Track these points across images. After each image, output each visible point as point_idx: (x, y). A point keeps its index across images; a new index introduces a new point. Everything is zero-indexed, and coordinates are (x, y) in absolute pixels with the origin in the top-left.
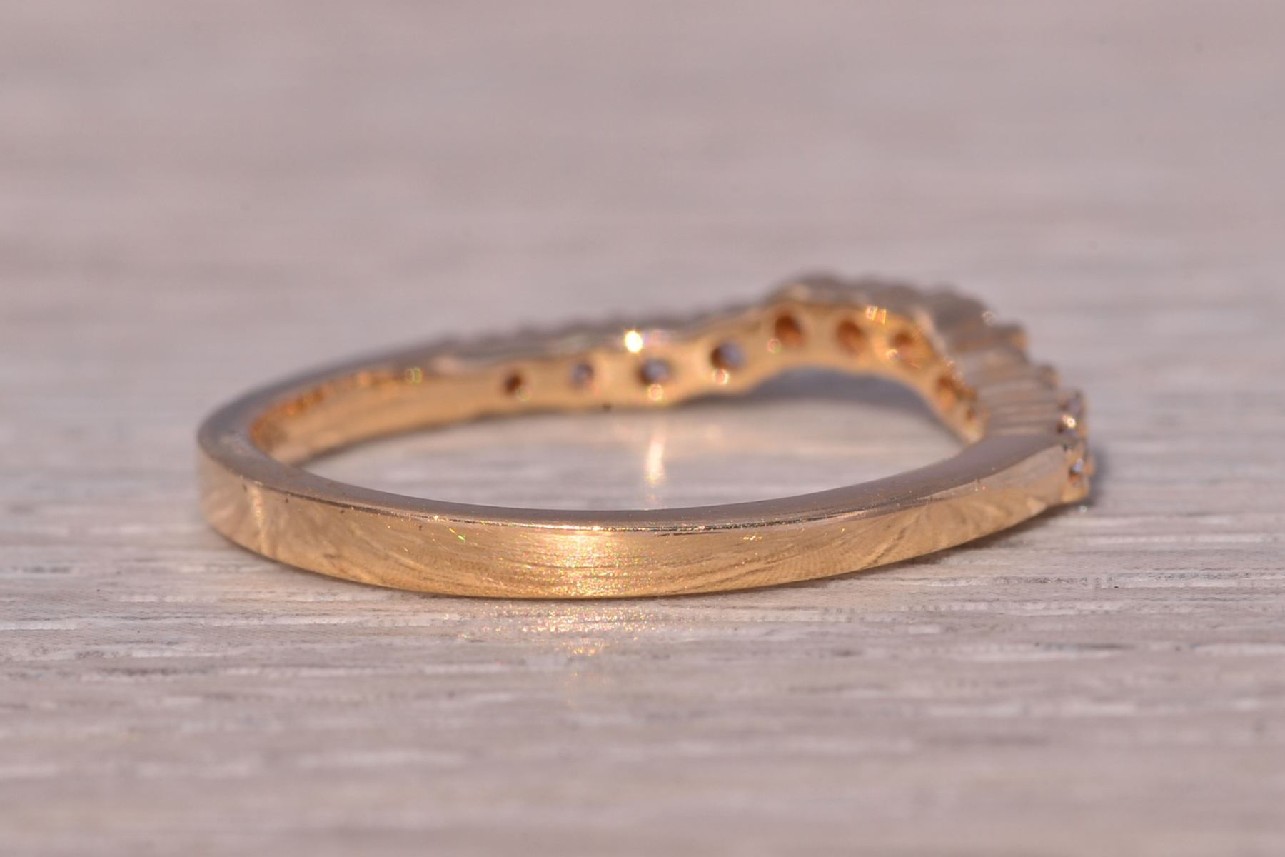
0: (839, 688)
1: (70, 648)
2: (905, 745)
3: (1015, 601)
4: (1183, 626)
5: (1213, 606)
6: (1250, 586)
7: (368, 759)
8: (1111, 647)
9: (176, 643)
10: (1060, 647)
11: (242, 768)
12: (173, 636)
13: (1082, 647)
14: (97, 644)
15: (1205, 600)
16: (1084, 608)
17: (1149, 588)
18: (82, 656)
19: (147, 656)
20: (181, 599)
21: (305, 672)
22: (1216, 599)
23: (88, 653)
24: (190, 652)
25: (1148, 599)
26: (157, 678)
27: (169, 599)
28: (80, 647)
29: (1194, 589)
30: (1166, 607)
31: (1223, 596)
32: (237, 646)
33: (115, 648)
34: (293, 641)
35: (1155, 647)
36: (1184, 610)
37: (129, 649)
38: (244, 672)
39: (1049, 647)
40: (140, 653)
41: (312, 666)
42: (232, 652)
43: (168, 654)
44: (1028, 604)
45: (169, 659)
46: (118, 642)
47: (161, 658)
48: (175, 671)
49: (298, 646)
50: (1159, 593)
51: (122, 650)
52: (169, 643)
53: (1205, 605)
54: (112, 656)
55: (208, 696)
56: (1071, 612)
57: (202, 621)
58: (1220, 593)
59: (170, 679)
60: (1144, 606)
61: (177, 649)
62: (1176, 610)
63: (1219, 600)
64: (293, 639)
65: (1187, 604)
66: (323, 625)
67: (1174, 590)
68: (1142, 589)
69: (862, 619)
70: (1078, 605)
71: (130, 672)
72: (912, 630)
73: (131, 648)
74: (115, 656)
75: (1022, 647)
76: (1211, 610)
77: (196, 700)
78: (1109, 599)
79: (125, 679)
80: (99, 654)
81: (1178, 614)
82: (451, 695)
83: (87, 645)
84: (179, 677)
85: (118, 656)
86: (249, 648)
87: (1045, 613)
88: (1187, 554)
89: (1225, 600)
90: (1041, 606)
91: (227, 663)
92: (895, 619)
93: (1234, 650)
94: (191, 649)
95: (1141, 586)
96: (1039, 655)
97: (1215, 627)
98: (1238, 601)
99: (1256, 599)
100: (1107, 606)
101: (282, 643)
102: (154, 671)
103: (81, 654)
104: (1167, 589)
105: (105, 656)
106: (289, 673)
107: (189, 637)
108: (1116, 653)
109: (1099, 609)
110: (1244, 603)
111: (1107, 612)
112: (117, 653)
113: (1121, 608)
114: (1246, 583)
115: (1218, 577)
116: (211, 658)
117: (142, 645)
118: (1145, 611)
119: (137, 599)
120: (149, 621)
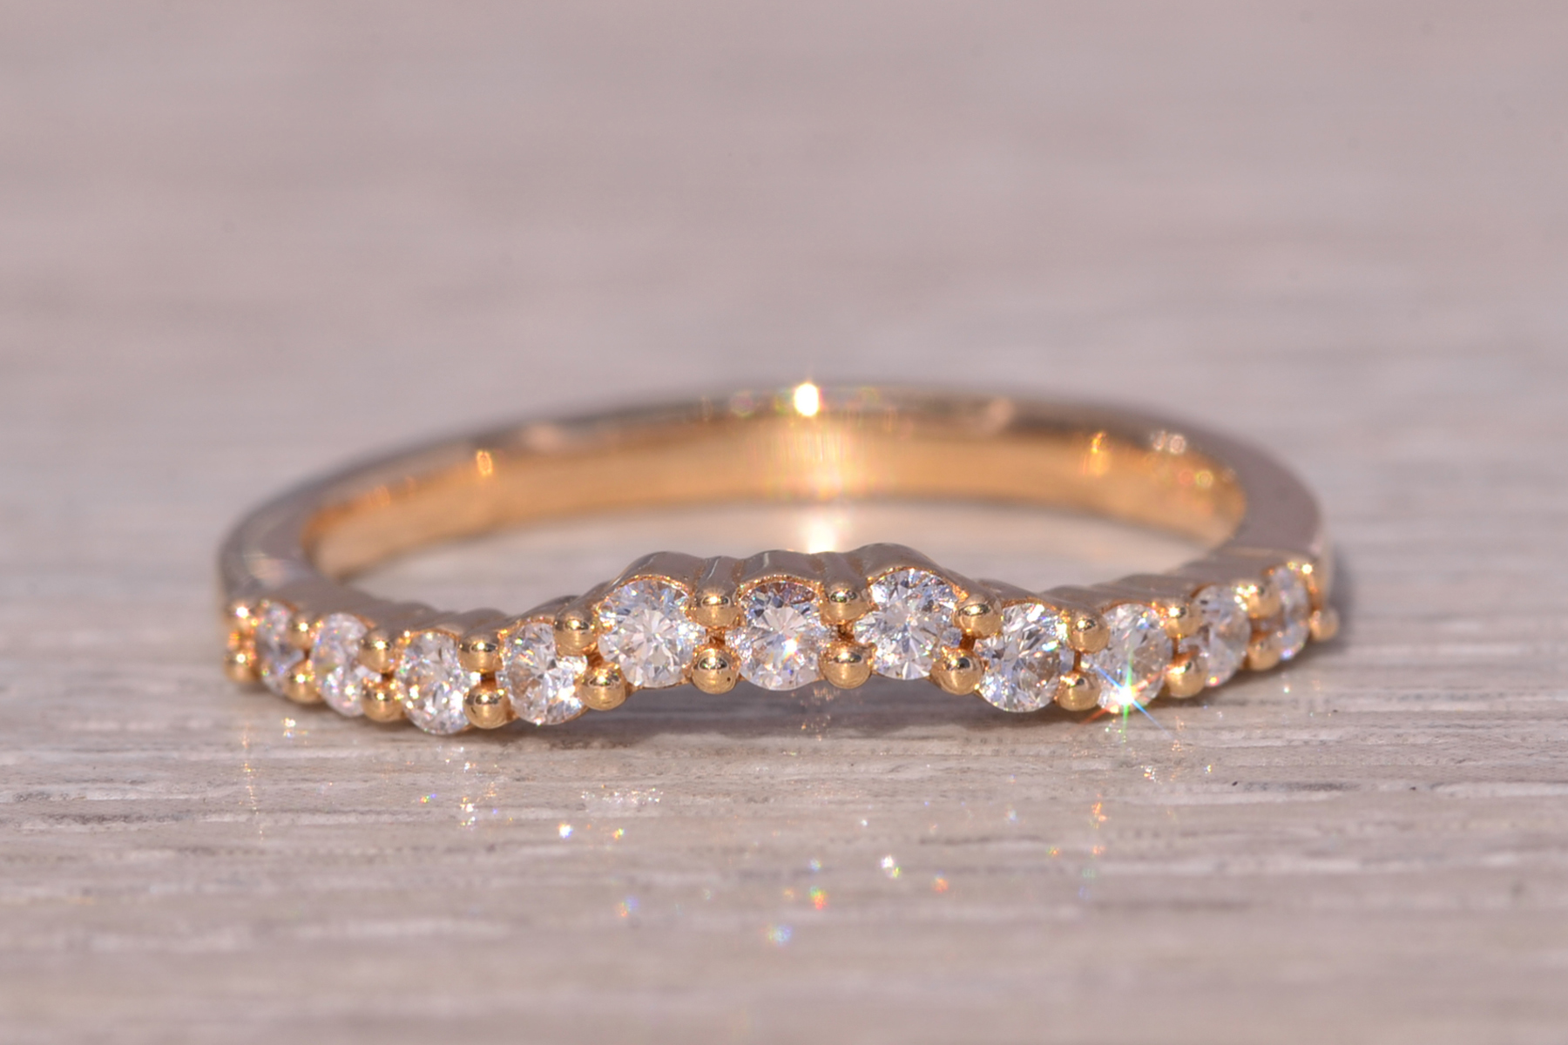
0: (984, 840)
1: (8, 789)
2: (1067, 912)
3: (1207, 729)
4: (1420, 760)
5: (1458, 736)
6: (1504, 709)
7: (387, 929)
8: (1329, 787)
9: (142, 782)
10: (1265, 787)
11: (226, 941)
12: (138, 773)
13: (1291, 787)
14: (41, 784)
15: (1448, 727)
16: (1295, 738)
17: (1376, 713)
18: (22, 798)
19: (105, 798)
20: (148, 726)
21: (306, 819)
22: (1461, 726)
23: (30, 795)
24: (160, 793)
25: (1375, 726)
26: (118, 826)
27: (133, 726)
28: (20, 787)
29: (1434, 713)
30: (1398, 736)
31: (1471, 723)
32: (219, 786)
33: (64, 788)
34: (290, 780)
35: (1384, 787)
36: (1422, 740)
37: (82, 789)
38: (228, 818)
39: (1250, 787)
40: (95, 795)
41: (315, 811)
42: (212, 794)
43: (132, 796)
44: (1223, 732)
45: (133, 802)
46: (68, 781)
47: (123, 801)
48: (140, 818)
49: (297, 786)
50: (1390, 719)
51: (73, 790)
52: (133, 782)
53: (1448, 734)
54: (61, 799)
55: (181, 850)
56: (1279, 743)
57: (175, 755)
58: (1467, 719)
59: (134, 827)
60: (1371, 735)
61: (144, 789)
62: (1411, 740)
63: (1466, 727)
64: (290, 777)
65: (1424, 733)
66: (328, 759)
67: (1408, 715)
68: (1368, 714)
69: (1013, 752)
70: (1288, 734)
71: (84, 819)
72: (1076, 765)
73: (85, 789)
74: (65, 799)
75: (1215, 787)
76: (1456, 739)
77: (169, 854)
78: (1325, 726)
79: (78, 828)
80: (45, 796)
81: (1414, 745)
82: (491, 848)
83: (29, 784)
84: (144, 825)
85: (67, 798)
86: (235, 788)
87: (1245, 744)
88: (1425, 669)
89: (1473, 727)
90: (1239, 735)
91: (207, 808)
92: (1054, 752)
93: (1485, 790)
94: (160, 790)
95: (1366, 709)
96: (1237, 797)
97: (1460, 762)
98: (1489, 728)
99: (1513, 726)
100: (1324, 735)
101: (276, 782)
102: (114, 818)
103: (21, 797)
104: (1399, 713)
105: (51, 799)
106: (286, 819)
107: (160, 774)
108: (1335, 793)
109: (1313, 738)
110: (1498, 730)
111: (1323, 743)
112: (67, 795)
113: (1341, 737)
114: (1500, 706)
115: (1464, 698)
116: (187, 801)
117: (99, 785)
118: (1371, 741)
119: (93, 726)
120: (108, 755)
